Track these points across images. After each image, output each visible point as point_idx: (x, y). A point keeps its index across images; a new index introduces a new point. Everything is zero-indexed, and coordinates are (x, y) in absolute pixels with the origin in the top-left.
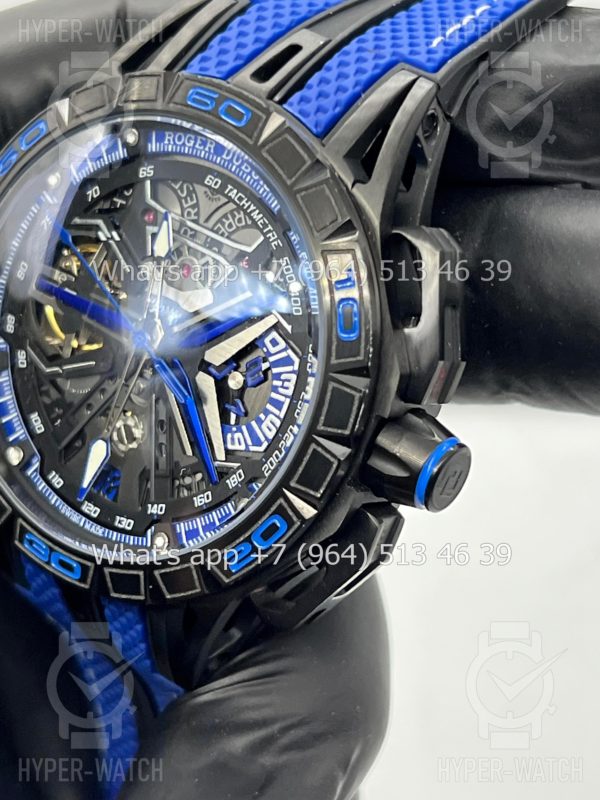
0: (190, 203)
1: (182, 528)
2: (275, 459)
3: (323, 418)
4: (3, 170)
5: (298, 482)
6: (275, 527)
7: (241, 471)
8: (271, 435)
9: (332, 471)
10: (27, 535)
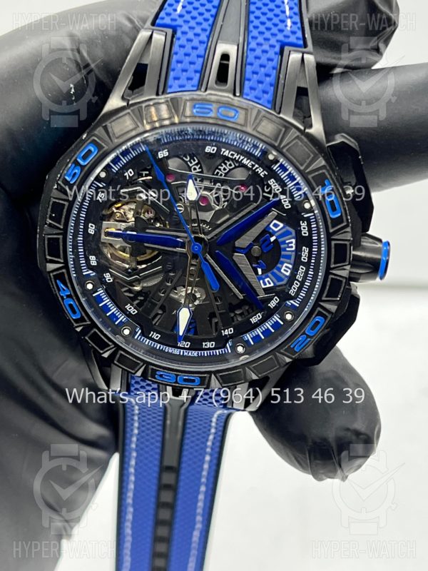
0: (194, 163)
1: (248, 337)
2: (296, 285)
3: (333, 260)
4: (71, 180)
5: (327, 297)
6: (318, 322)
7: (276, 297)
8: (288, 274)
9: (343, 285)
10: (157, 373)
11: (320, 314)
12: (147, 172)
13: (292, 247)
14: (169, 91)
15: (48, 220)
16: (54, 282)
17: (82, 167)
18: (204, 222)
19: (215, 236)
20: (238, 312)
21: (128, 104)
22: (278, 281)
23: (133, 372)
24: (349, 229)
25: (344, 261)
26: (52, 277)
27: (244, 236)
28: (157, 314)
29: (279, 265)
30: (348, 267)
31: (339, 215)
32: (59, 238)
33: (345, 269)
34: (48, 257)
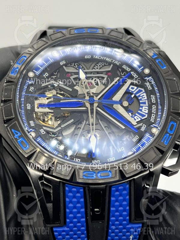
2: (153, 116)
5: (173, 110)
6: (173, 125)
7: (144, 125)
8: (147, 112)
11: (172, 120)
12: (56, 76)
13: (144, 98)
15: (3, 98)
26: (9, 129)
29: (140, 108)
32: (11, 105)
34: (5, 118)
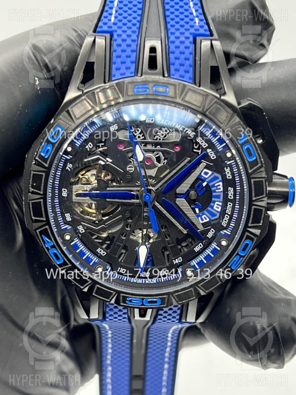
1: (194, 262)
2: (226, 218)
3: (253, 194)
4: (45, 155)
5: (252, 223)
6: (247, 245)
7: (212, 229)
8: (219, 210)
9: (263, 213)
10: (127, 299)
11: (248, 237)
12: (103, 144)
13: (220, 189)
14: (113, 79)
15: (30, 188)
16: (40, 238)
17: (53, 144)
18: (151, 177)
19: (160, 187)
20: (184, 244)
21: (83, 92)
22: (213, 216)
23: (108, 300)
24: (263, 169)
25: (263, 194)
26: (38, 233)
27: (182, 185)
28: (122, 253)
29: (212, 204)
30: (266, 199)
31: (255, 158)
32: (40, 202)
33: (263, 201)
34: (33, 218)
